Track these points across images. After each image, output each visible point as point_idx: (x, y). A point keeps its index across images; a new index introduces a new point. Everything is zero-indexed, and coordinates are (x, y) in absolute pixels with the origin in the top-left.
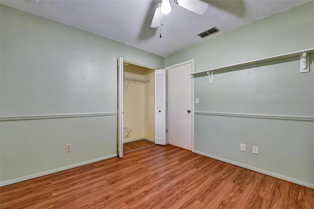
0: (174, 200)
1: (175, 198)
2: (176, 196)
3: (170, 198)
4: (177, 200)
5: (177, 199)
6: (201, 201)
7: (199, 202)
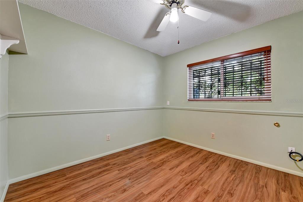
0: (167, 194)
1: (166, 196)
2: (166, 197)
3: (171, 196)
4: (164, 194)
5: (164, 196)
6: (142, 193)
7: (144, 193)
